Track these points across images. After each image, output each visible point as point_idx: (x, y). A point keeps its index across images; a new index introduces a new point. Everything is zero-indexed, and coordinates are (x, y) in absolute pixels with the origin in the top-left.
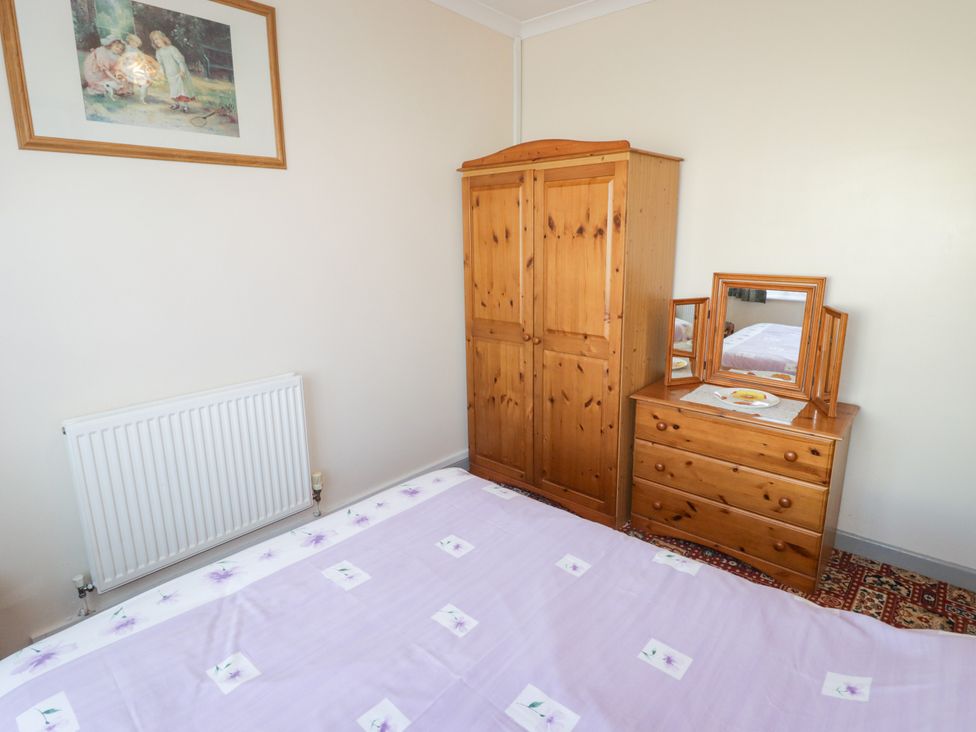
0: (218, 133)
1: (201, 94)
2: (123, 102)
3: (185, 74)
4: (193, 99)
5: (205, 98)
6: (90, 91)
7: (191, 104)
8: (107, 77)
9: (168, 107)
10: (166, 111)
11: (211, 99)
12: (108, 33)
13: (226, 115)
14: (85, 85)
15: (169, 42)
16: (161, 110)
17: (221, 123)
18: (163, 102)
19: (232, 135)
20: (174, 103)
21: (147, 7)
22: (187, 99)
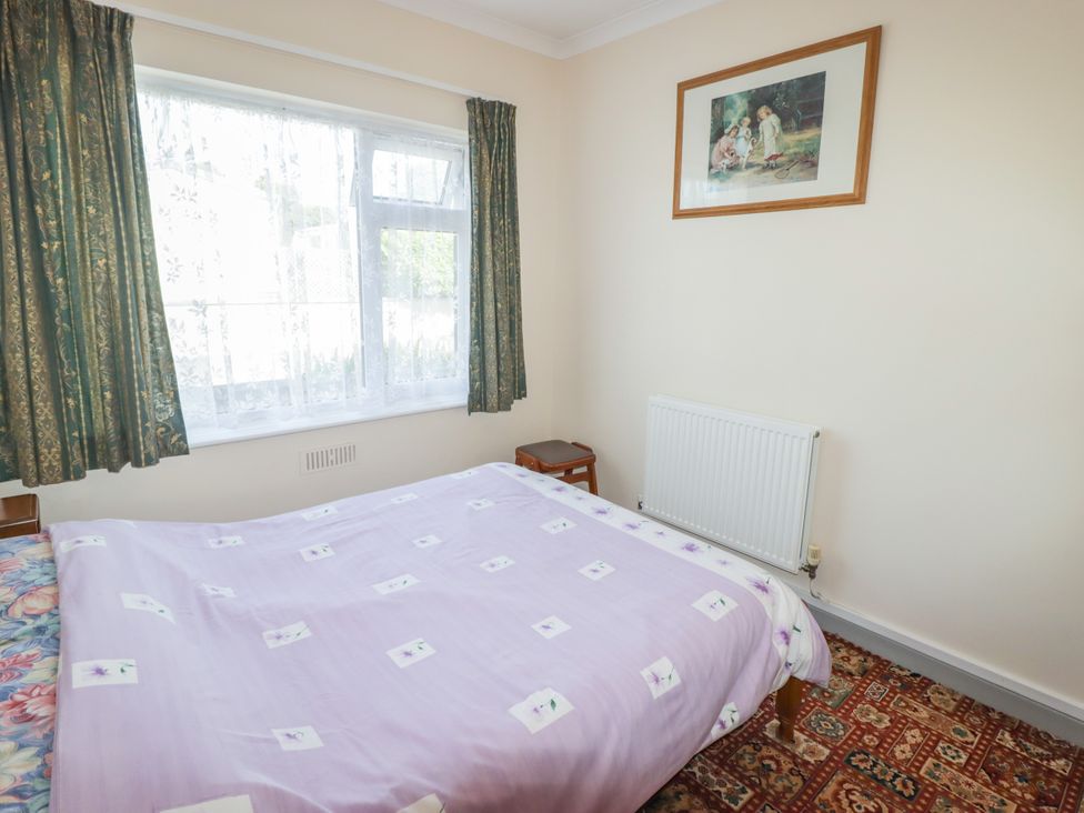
0: (799, 180)
1: (789, 148)
2: (731, 172)
3: (779, 134)
4: (781, 155)
5: (791, 151)
6: (713, 171)
7: (779, 160)
8: (724, 157)
9: (760, 168)
10: (758, 172)
11: (797, 150)
12: (730, 123)
13: (808, 161)
14: (711, 167)
15: (770, 111)
16: (755, 172)
17: (802, 170)
18: (758, 165)
19: (810, 179)
20: (765, 163)
21: (758, 90)
22: (776, 156)
